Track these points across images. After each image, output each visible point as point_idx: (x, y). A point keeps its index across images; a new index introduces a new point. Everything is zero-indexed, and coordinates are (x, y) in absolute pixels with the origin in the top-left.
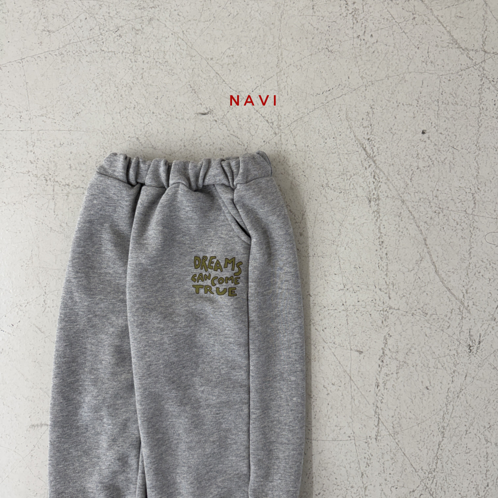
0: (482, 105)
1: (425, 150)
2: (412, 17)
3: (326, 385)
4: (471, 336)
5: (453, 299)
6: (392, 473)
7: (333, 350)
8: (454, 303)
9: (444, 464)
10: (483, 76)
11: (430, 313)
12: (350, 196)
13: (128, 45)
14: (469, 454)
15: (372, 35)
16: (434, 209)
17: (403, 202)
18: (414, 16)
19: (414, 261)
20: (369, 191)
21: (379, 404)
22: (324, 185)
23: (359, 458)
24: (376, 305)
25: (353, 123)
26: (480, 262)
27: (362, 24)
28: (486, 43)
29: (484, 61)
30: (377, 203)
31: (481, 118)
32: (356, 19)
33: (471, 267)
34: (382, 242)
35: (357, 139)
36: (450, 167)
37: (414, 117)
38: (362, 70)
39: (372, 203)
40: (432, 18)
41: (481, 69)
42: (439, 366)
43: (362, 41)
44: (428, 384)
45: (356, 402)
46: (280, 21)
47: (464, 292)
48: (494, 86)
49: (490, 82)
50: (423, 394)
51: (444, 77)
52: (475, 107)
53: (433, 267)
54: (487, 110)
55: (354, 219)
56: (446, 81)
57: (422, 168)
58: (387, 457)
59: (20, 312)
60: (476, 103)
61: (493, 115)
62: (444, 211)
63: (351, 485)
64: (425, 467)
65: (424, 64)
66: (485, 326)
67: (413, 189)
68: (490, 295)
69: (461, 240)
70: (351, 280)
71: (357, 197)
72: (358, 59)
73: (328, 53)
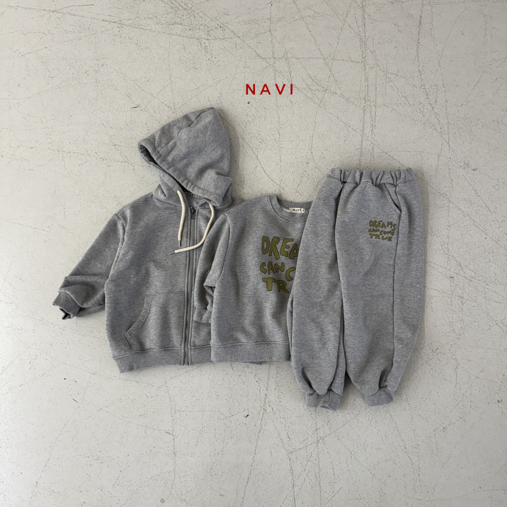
1: (250, 112)
5: (275, 184)
10: (275, 71)
13: (93, 79)
15: (216, 58)
16: (259, 141)
17: (243, 139)
18: (236, 45)
19: (253, 169)
25: (212, 103)
26: (286, 164)
27: (210, 53)
28: (274, 54)
29: (275, 63)
32: (207, 51)
33: (282, 167)
36: (264, 118)
37: (243, 96)
38: (213, 76)
40: (245, 45)
41: (274, 67)
43: (211, 61)
46: (168, 57)
47: (280, 180)
48: (281, 75)
49: (279, 73)
51: (255, 74)
52: (273, 86)
53: (263, 170)
56: (257, 75)
57: (250, 121)
59: (52, 220)
62: (265, 141)
65: (244, 69)
68: (293, 180)
69: (275, 155)
72: (211, 70)
73: (194, 70)
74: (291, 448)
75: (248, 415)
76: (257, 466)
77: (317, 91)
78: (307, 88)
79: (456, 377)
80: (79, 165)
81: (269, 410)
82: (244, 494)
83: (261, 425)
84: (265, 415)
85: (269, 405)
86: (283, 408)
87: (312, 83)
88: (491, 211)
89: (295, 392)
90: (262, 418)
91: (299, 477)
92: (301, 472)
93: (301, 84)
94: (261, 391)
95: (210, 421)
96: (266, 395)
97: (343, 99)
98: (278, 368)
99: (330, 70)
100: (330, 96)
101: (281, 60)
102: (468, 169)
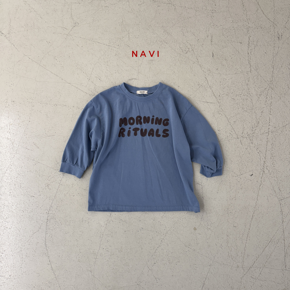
3: (231, 55)
4: (278, 34)
5: (270, 22)
6: (257, 83)
7: (231, 43)
8: (271, 24)
9: (275, 78)
11: (263, 27)
14: (283, 74)
21: (250, 60)
34: (244, 5)
42: (269, 45)
44: (266, 52)
45: (242, 60)
50: (265, 55)
53: (262, 12)
58: (255, 78)
59: (121, 41)
64: (269, 80)
66: (283, 30)
68: (283, 19)
74: (281, 197)
75: (252, 175)
76: (259, 208)
80: (139, 5)
81: (266, 171)
82: (250, 226)
83: (261, 181)
84: (264, 175)
85: (267, 169)
89: (284, 161)
91: (286, 216)
92: (288, 213)
94: (261, 159)
95: (227, 177)
96: (265, 162)
98: (272, 145)
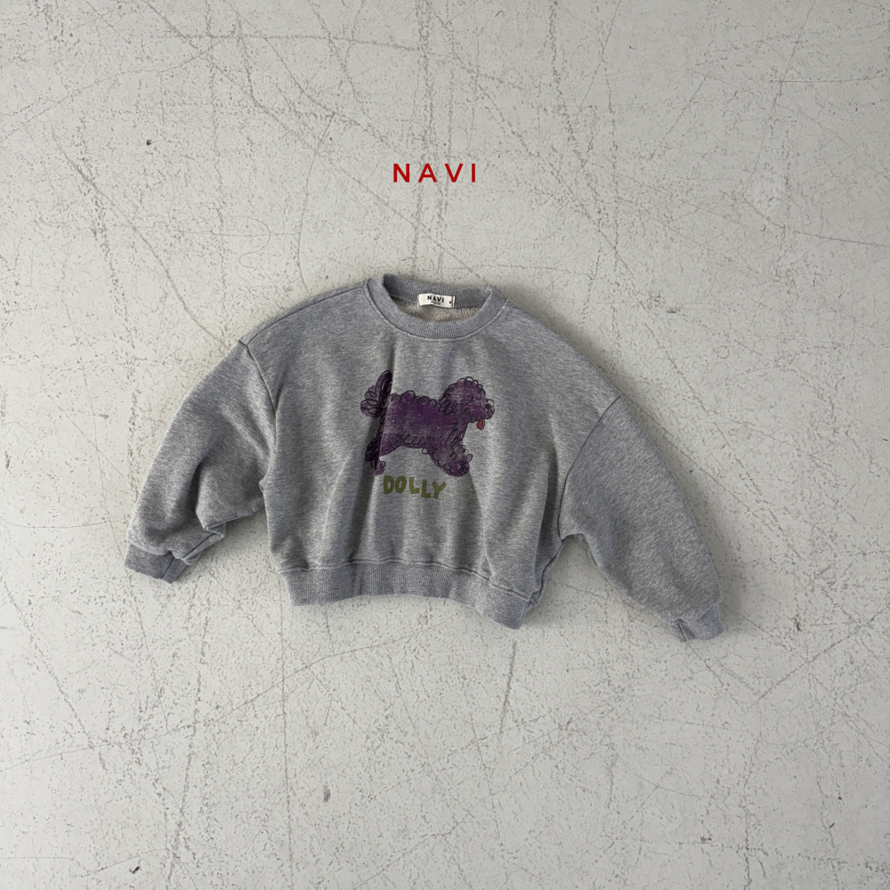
0: (215, 101)
1: (152, 164)
2: (117, 7)
10: (212, 67)
12: (70, 230)
15: (71, 35)
16: (173, 233)
17: (135, 229)
18: (120, 4)
20: (93, 221)
22: (38, 220)
23: (119, 542)
24: (119, 358)
25: (62, 142)
26: (237, 291)
27: (58, 22)
28: (211, 25)
29: (212, 47)
30: (104, 233)
31: (216, 117)
32: (50, 17)
33: (227, 298)
35: (70, 161)
36: (186, 180)
37: (135, 127)
38: (65, 78)
39: (99, 235)
41: (209, 58)
43: (61, 43)
47: (223, 328)
48: (227, 76)
49: (222, 72)
51: (164, 73)
52: (207, 104)
54: (222, 106)
55: (79, 257)
56: (169, 78)
57: (152, 186)
60: (208, 100)
61: (230, 111)
62: (186, 234)
63: (112, 576)
65: (139, 61)
67: (144, 213)
69: (211, 267)
70: (84, 331)
71: (79, 229)
72: (58, 65)
73: (20, 63)
77: (312, 117)
78: (287, 109)
79: (610, 784)
86: (217, 853)
87: (299, 97)
88: (707, 408)
90: (171, 873)
93: (274, 100)
97: (374, 138)
99: (344, 68)
100: (342, 131)
101: (226, 40)
102: (658, 308)
